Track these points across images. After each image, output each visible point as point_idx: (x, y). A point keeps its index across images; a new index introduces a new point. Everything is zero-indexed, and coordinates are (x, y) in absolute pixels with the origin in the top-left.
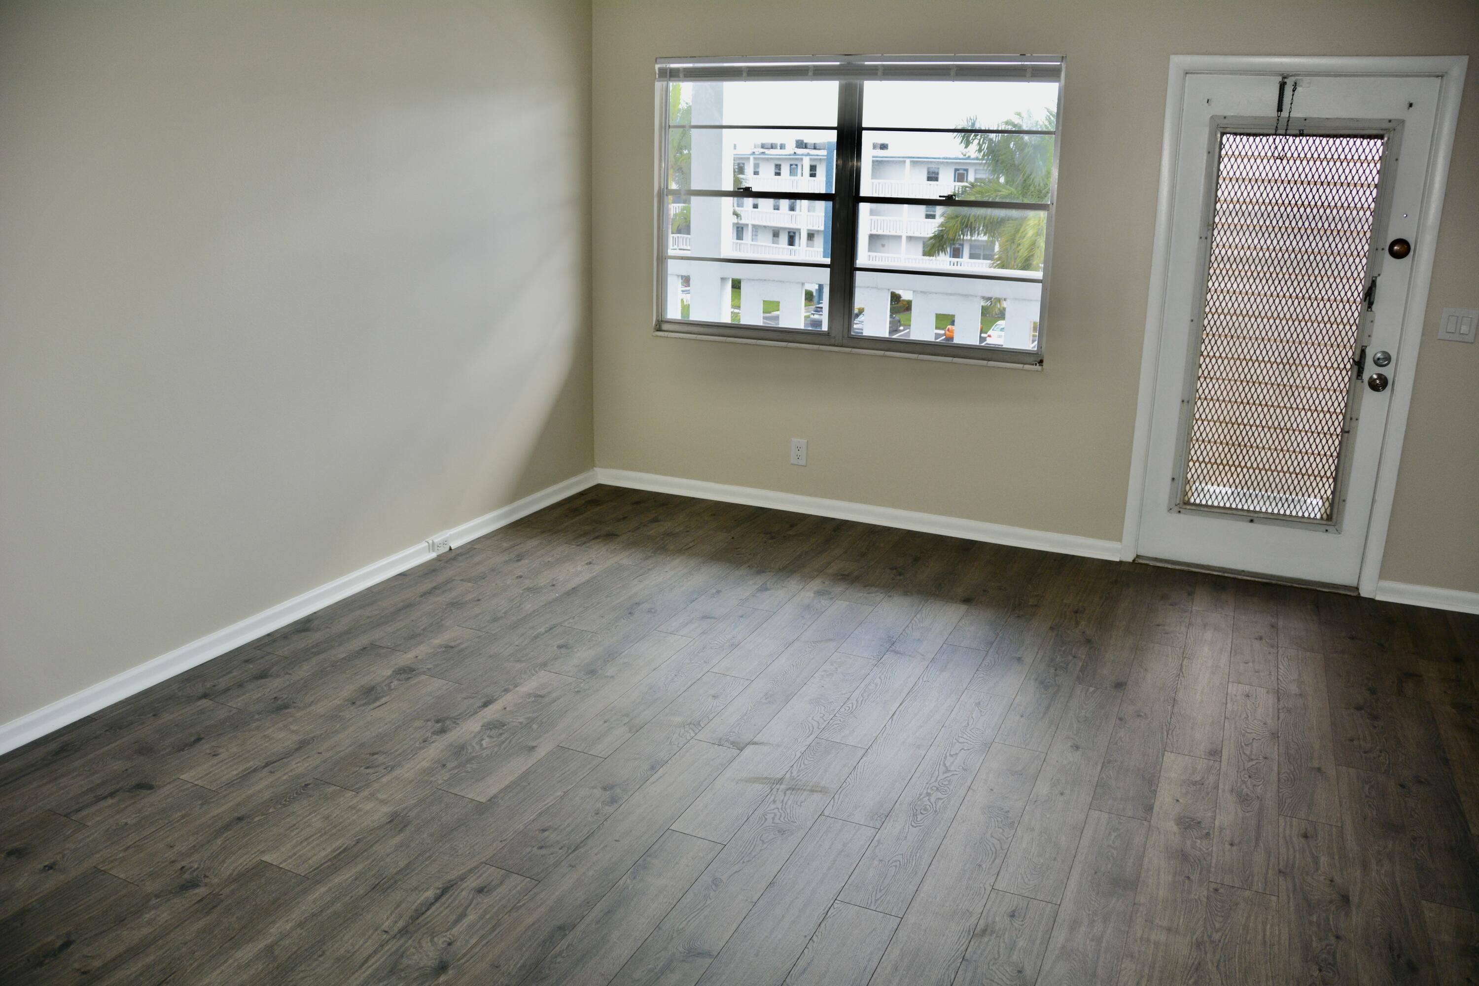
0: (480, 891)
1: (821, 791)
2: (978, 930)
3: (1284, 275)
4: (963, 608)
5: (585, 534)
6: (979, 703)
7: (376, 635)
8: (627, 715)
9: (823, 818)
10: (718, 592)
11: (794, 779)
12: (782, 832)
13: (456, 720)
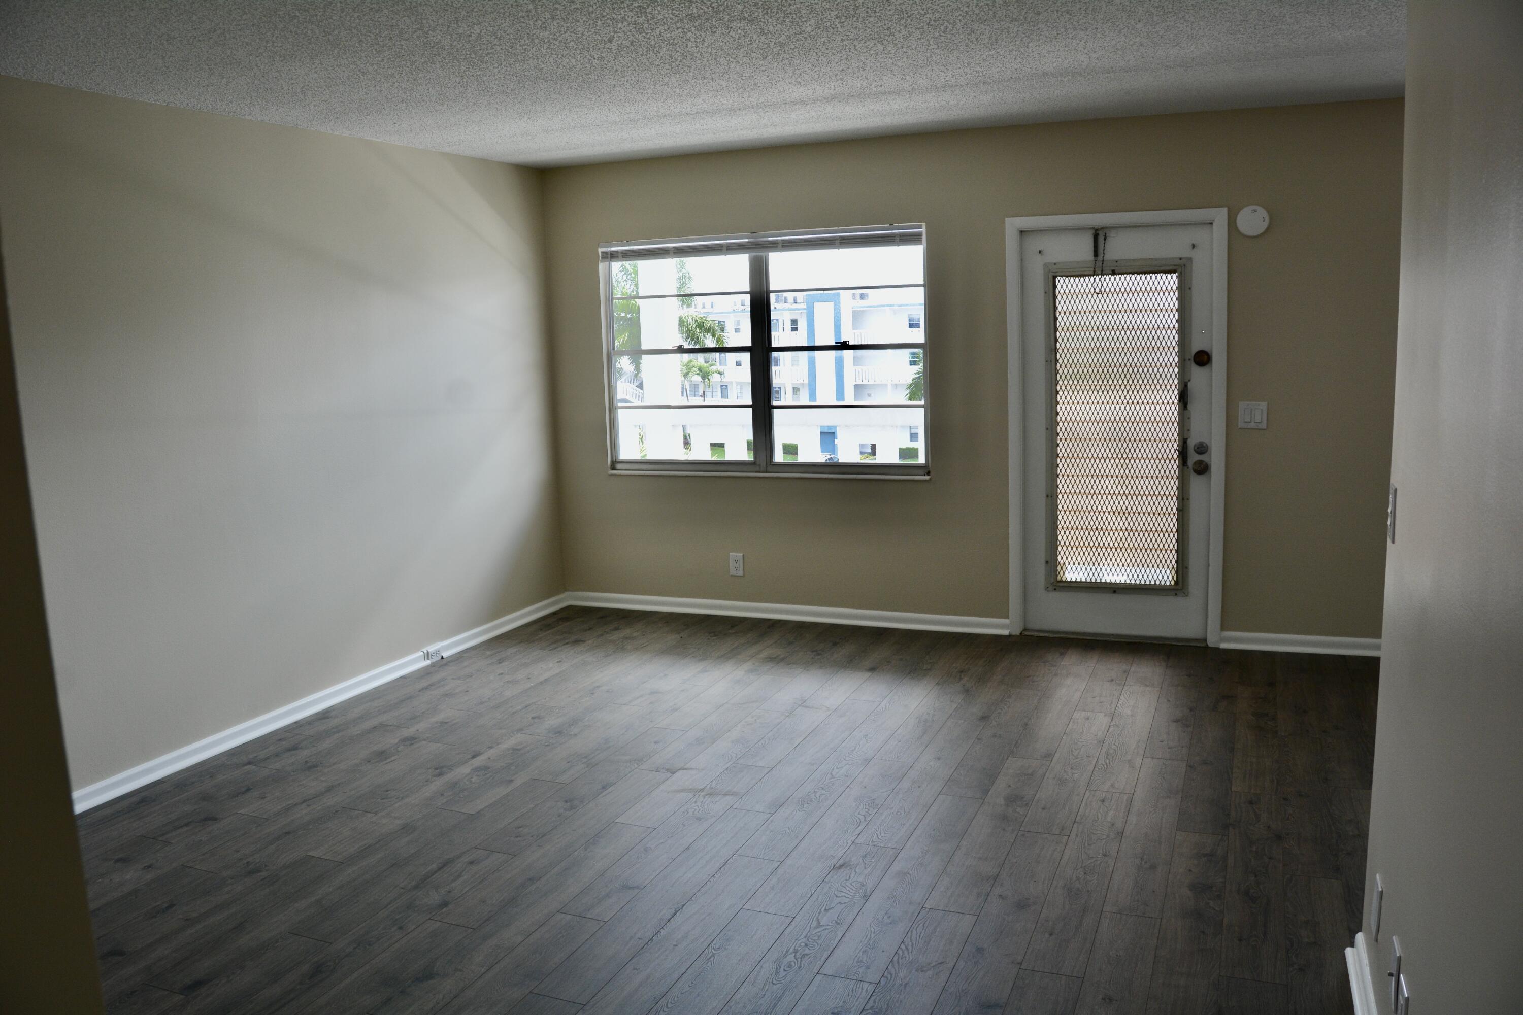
0: (471, 863)
1: (732, 795)
2: (837, 865)
3: (1115, 386)
4: (868, 674)
5: (556, 642)
6: (867, 735)
7: (384, 718)
8: (586, 757)
9: (731, 810)
10: (665, 675)
11: (712, 788)
12: (699, 819)
13: (450, 768)
